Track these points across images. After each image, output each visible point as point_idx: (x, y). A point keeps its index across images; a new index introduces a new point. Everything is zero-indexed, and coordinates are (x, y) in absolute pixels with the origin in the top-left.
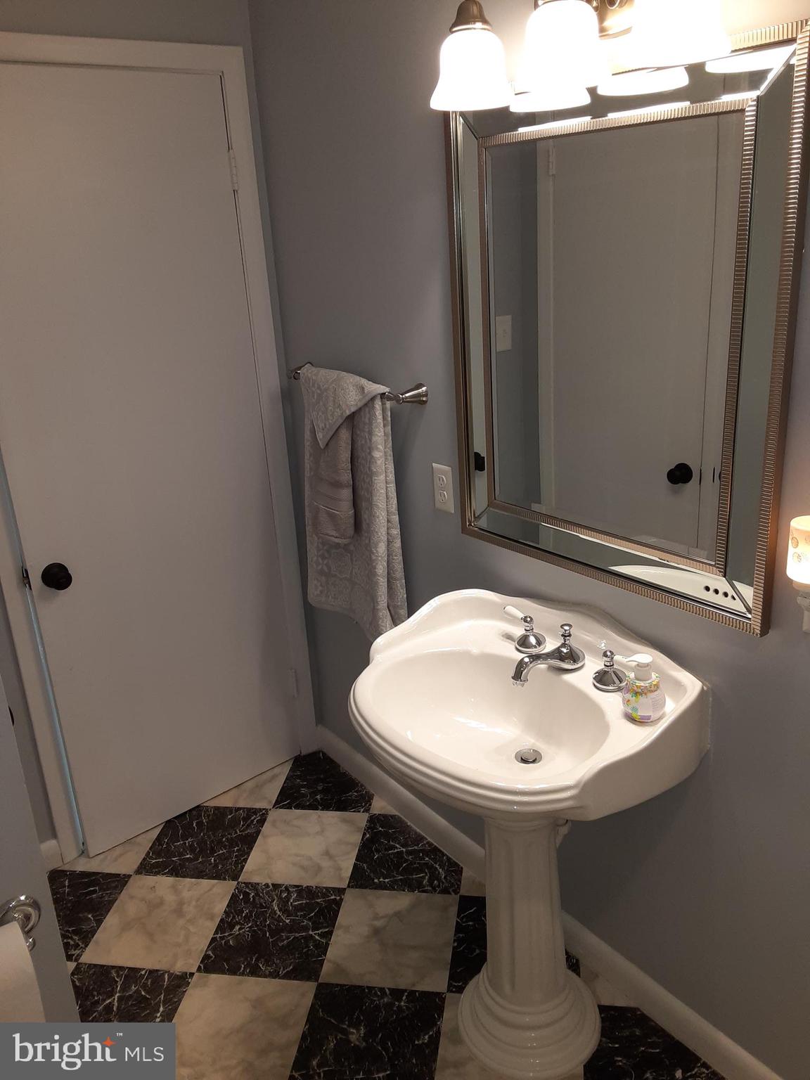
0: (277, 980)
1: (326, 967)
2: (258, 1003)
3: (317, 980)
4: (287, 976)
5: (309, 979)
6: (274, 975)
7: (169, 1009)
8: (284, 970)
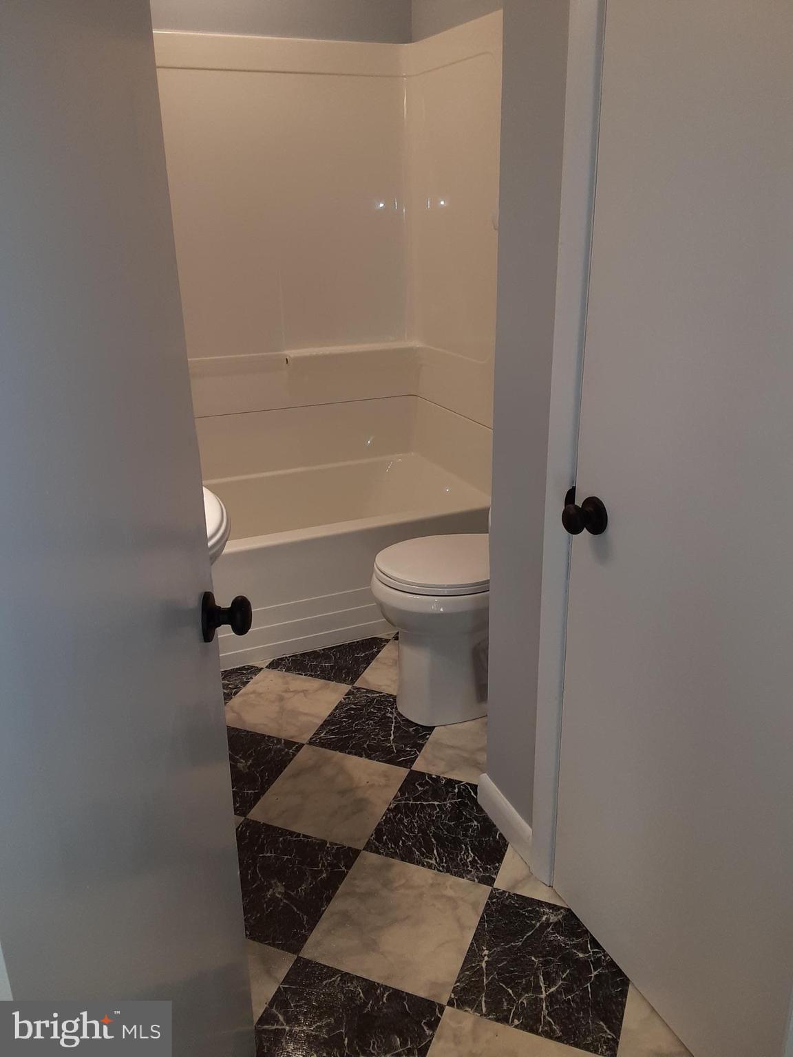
0: (345, 969)
1: (282, 973)
2: (371, 946)
3: (299, 959)
4: (333, 972)
5: (308, 962)
6: (347, 977)
7: (474, 962)
8: (334, 981)
